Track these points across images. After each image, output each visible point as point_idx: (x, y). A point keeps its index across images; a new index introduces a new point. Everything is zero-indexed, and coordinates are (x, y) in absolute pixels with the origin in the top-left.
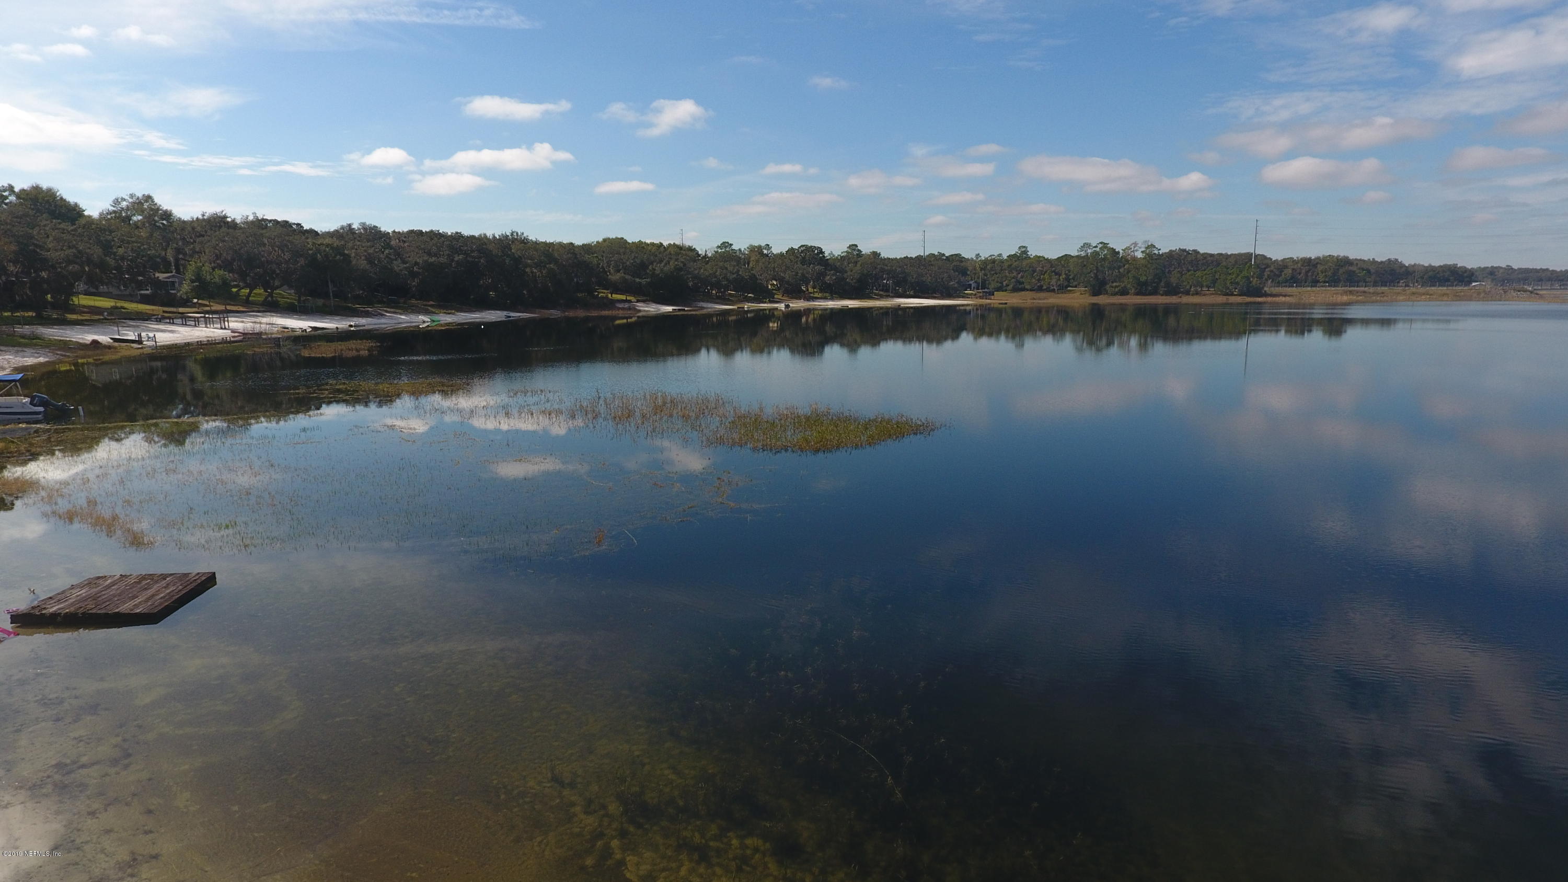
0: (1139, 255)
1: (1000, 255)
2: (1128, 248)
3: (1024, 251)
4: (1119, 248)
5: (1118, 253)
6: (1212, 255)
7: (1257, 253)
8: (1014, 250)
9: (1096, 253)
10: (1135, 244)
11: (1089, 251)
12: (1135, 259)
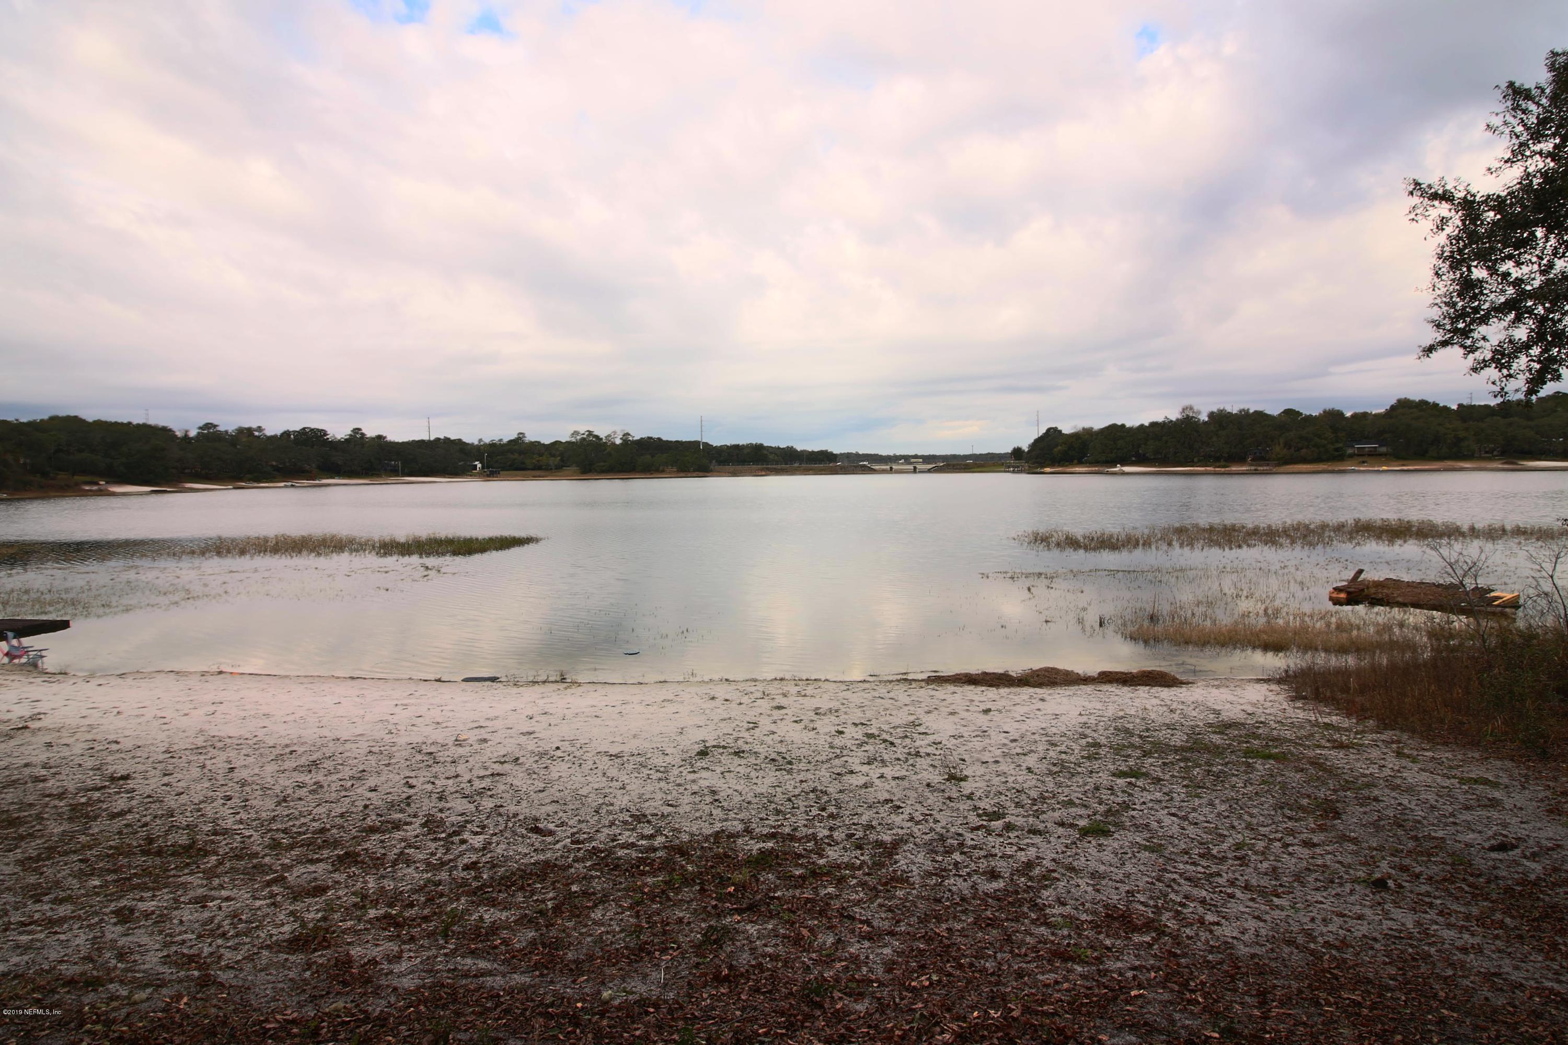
0: (618, 441)
1: (501, 440)
2: (609, 436)
3: (521, 436)
4: (602, 435)
5: (601, 439)
6: (671, 442)
7: (704, 441)
8: (513, 436)
9: (584, 439)
10: (615, 433)
11: (578, 438)
12: (614, 444)
